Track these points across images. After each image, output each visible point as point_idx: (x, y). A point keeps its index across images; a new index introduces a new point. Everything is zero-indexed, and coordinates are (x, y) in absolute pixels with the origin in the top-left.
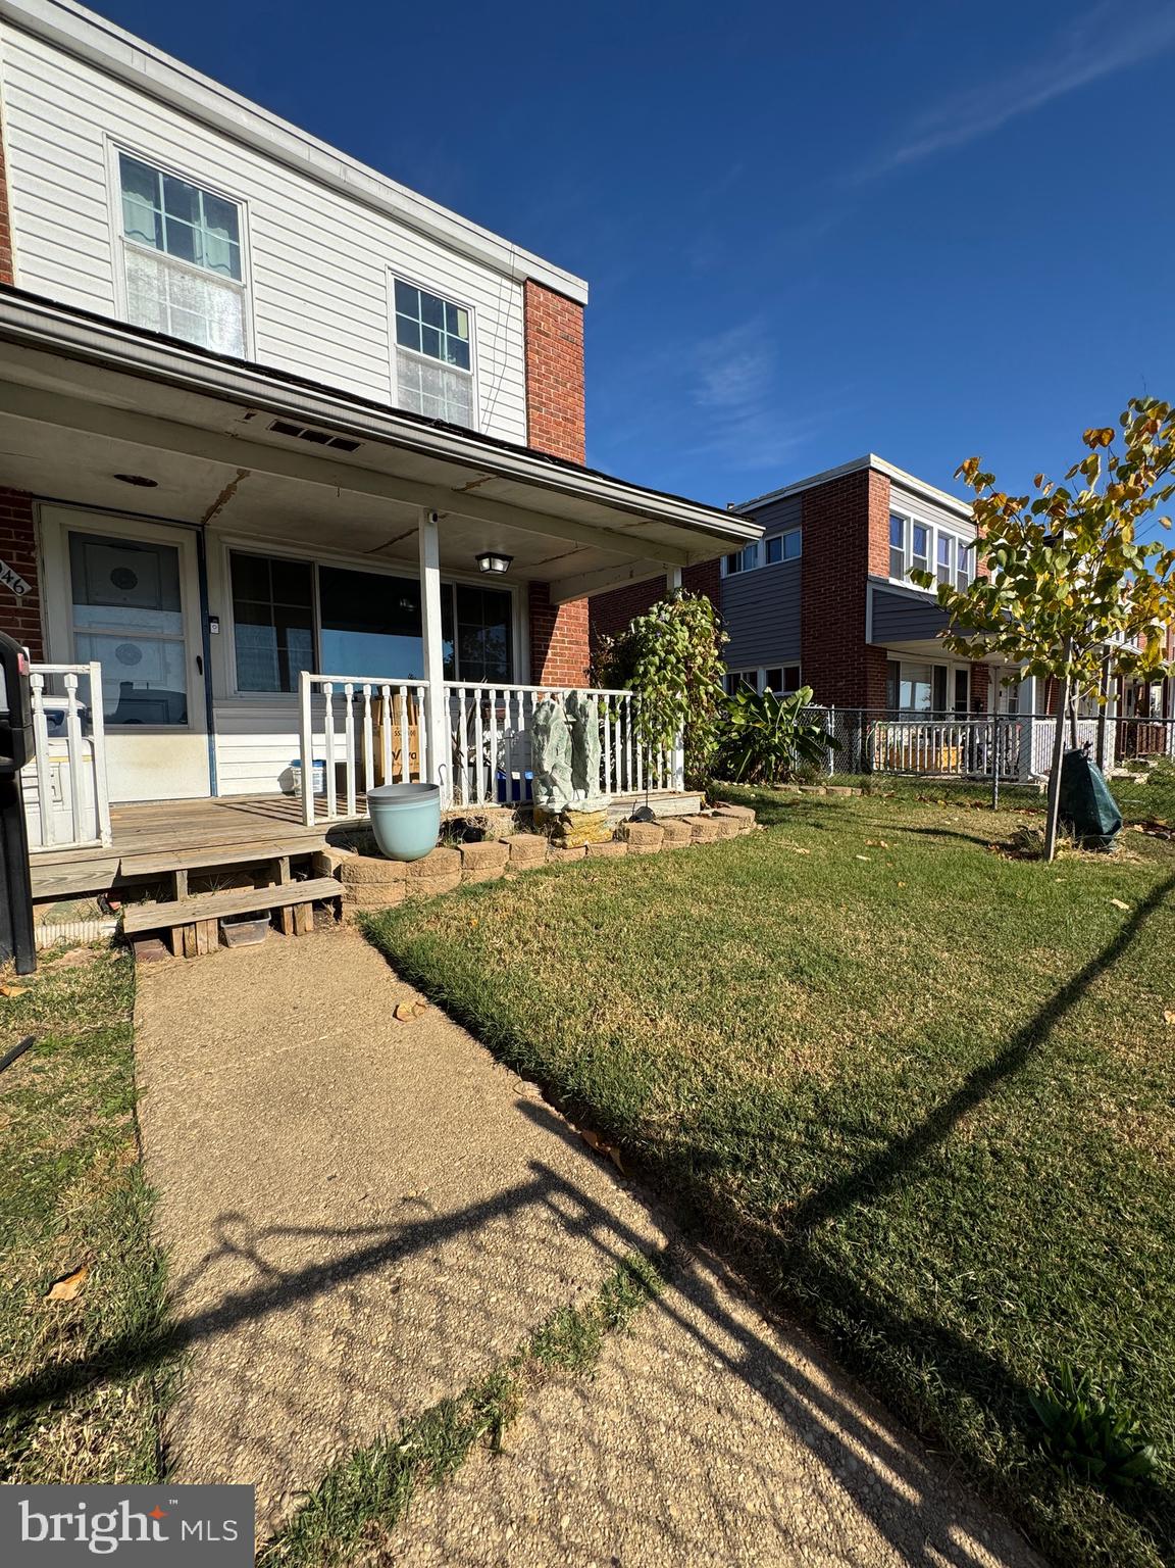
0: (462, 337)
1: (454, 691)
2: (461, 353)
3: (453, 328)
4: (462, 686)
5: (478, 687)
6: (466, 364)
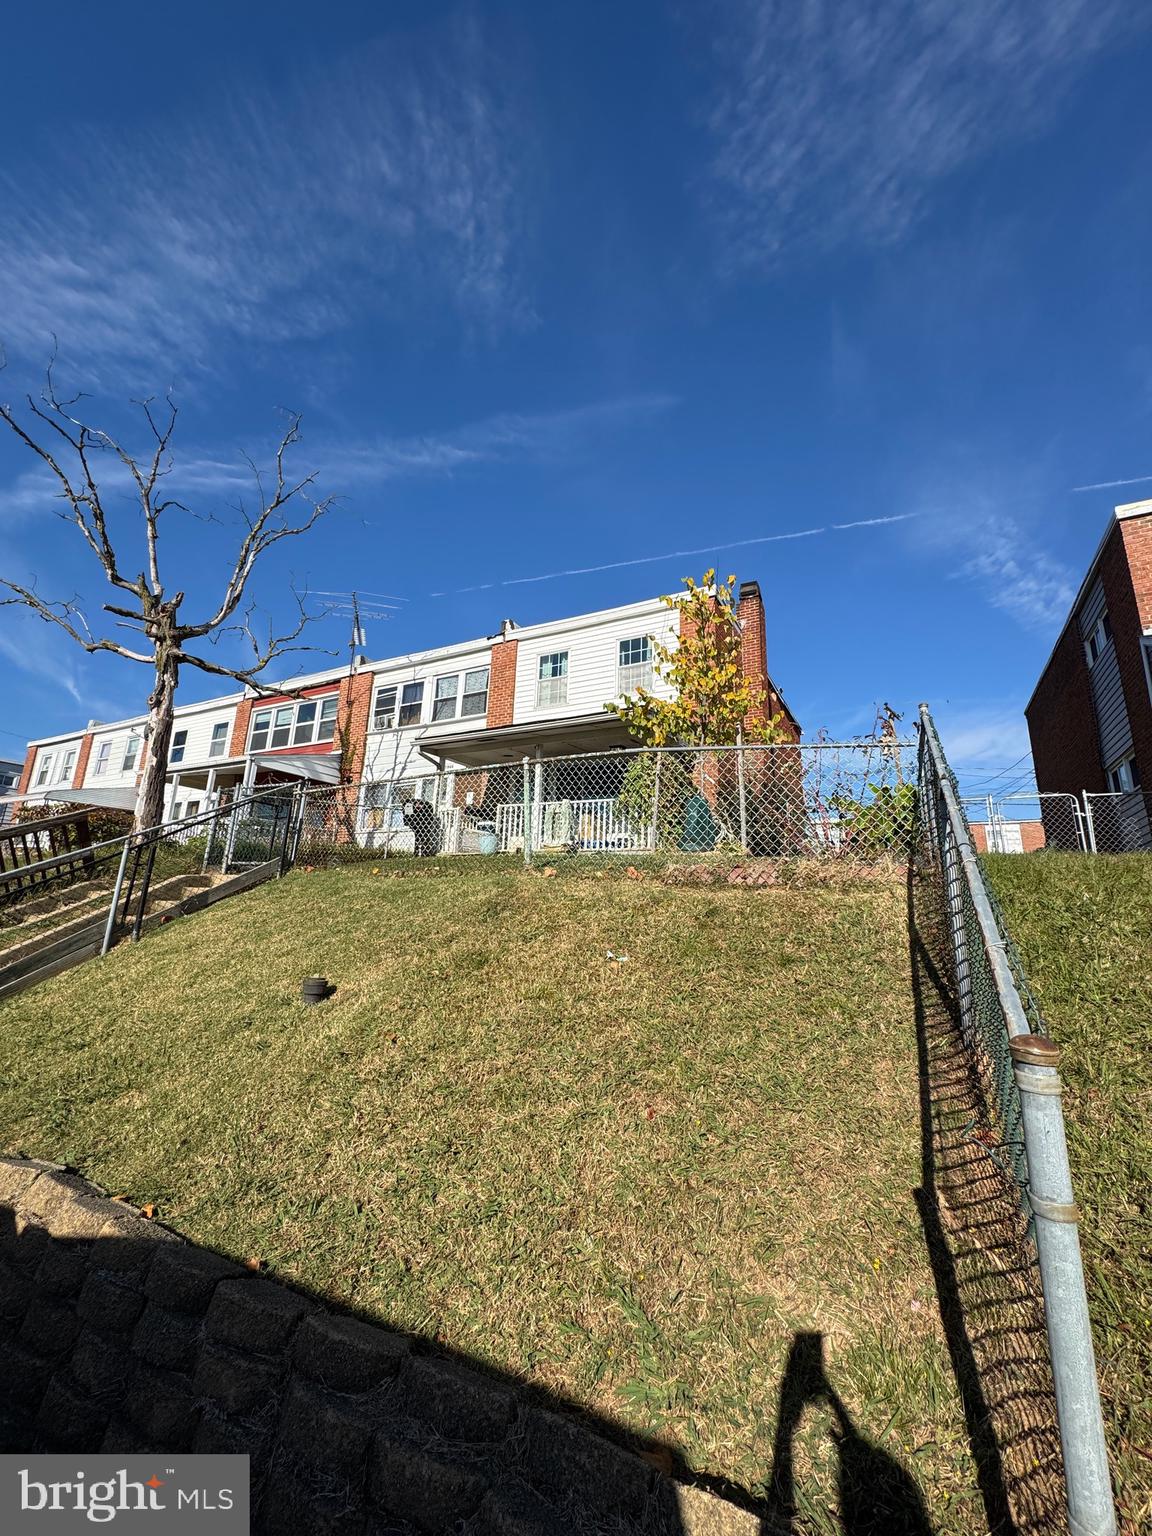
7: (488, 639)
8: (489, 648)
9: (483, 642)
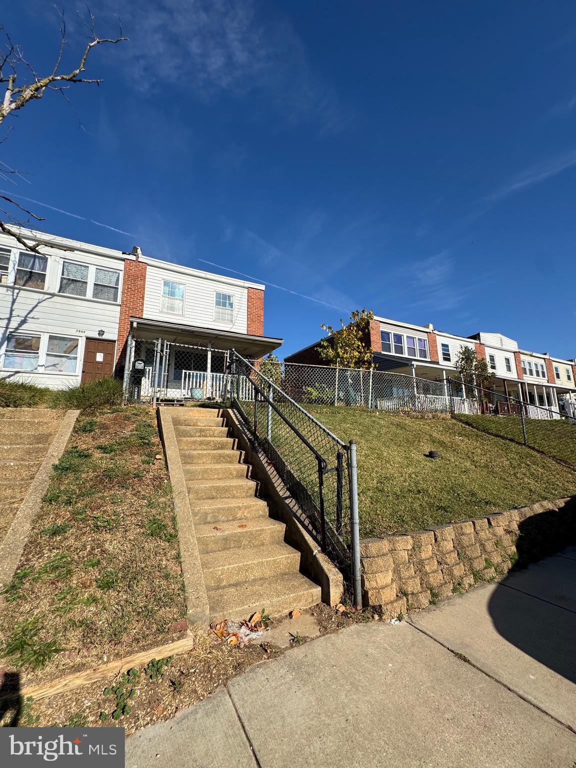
0: (231, 302)
1: (213, 375)
2: (231, 305)
3: (230, 300)
4: (215, 374)
5: (218, 374)
6: (232, 307)
7: (123, 253)
8: (123, 260)
9: (119, 254)
